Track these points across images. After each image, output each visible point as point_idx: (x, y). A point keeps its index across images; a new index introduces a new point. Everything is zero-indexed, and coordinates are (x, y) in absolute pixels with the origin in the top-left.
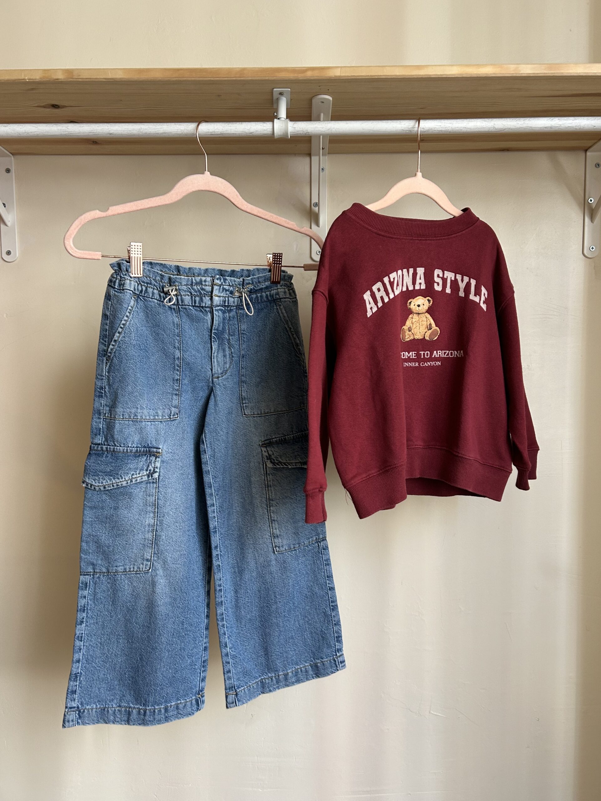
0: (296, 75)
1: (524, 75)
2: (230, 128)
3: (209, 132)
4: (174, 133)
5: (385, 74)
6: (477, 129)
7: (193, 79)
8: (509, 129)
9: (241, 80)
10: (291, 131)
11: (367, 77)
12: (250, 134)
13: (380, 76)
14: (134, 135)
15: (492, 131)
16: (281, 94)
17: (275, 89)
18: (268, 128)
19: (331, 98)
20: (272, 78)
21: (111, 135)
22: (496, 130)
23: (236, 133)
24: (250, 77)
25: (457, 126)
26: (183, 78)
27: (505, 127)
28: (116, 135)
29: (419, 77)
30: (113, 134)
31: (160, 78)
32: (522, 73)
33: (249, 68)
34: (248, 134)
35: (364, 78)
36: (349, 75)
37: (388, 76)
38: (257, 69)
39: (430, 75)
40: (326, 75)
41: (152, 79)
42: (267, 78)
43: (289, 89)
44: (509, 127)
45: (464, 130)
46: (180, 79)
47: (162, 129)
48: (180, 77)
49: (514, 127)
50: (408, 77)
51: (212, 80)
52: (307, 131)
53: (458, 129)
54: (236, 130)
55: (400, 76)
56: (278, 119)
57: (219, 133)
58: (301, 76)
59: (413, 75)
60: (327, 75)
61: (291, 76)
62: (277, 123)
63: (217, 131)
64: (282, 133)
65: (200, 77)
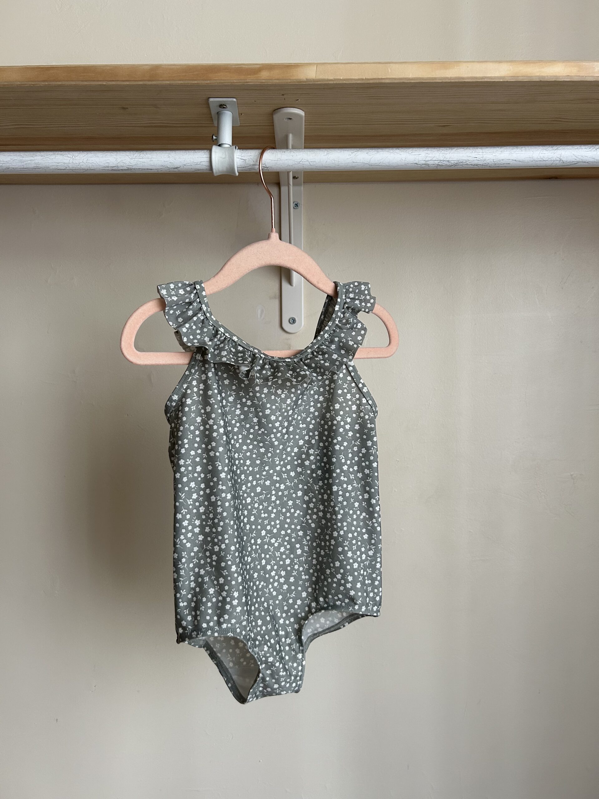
0: (243, 77)
10: (239, 164)
12: (175, 170)
13: (382, 79)
16: (222, 106)
17: (211, 100)
18: (202, 159)
19: (302, 113)
23: (153, 168)
24: (167, 80)
25: (500, 159)
27: (578, 160)
29: (444, 81)
33: (165, 65)
34: (171, 170)
35: (356, 82)
36: (331, 78)
38: (178, 67)
40: (292, 78)
42: (196, 82)
43: (235, 100)
44: (585, 159)
46: (53, 83)
49: (591, 160)
50: (427, 81)
52: (264, 166)
56: (220, 145)
58: (251, 79)
61: (235, 79)
62: (215, 152)
64: (225, 169)
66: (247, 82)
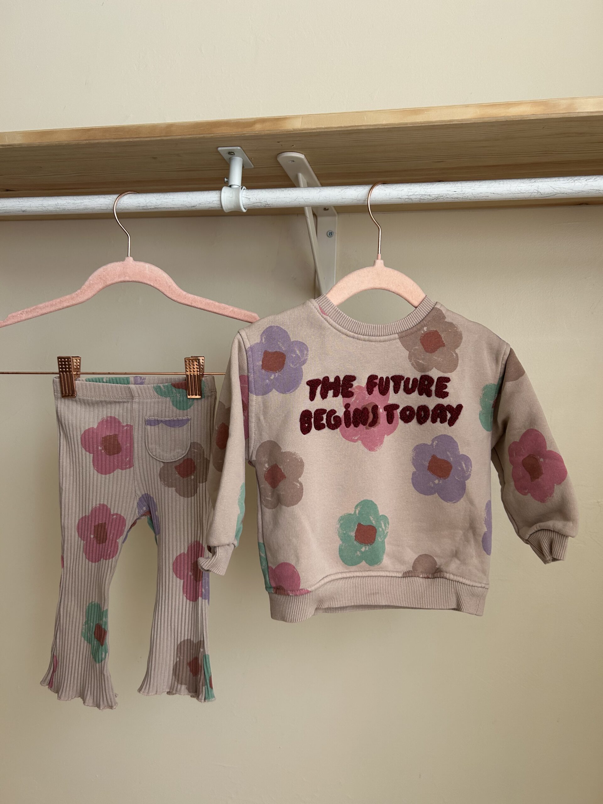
0: (240, 130)
1: (581, 115)
2: (165, 200)
3: (139, 207)
4: (98, 208)
5: (364, 124)
6: (510, 195)
7: (107, 141)
8: (563, 193)
9: (167, 140)
10: (244, 202)
11: (338, 129)
12: (193, 208)
13: (358, 126)
14: (51, 211)
15: (536, 196)
16: (231, 153)
17: (219, 149)
18: (214, 199)
19: (302, 156)
20: (208, 135)
21: (24, 213)
22: (542, 196)
23: (175, 206)
24: (180, 135)
25: (479, 192)
26: (96, 140)
27: (556, 191)
28: (29, 212)
29: (415, 125)
30: (26, 212)
31: (66, 142)
32: (578, 112)
33: (179, 123)
34: (189, 208)
35: (335, 130)
36: (314, 127)
37: (370, 125)
38: (188, 124)
39: (432, 122)
40: (281, 129)
41: (57, 143)
42: (202, 136)
43: (239, 148)
44: (563, 190)
45: (492, 197)
46: (92, 142)
47: (83, 204)
48: (90, 140)
49: (570, 191)
50: (399, 126)
51: (131, 141)
52: (266, 203)
53: (482, 195)
54: (173, 203)
55: (386, 125)
56: (230, 186)
57: (153, 207)
58: (247, 131)
59: (407, 124)
60: (283, 129)
61: (233, 132)
62: (225, 192)
63: (150, 204)
64: (232, 207)
65: (116, 139)
66: (243, 134)
